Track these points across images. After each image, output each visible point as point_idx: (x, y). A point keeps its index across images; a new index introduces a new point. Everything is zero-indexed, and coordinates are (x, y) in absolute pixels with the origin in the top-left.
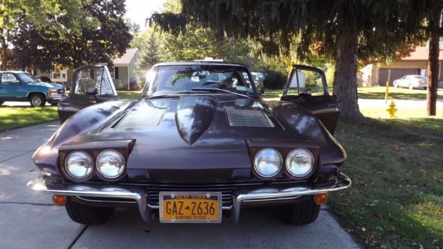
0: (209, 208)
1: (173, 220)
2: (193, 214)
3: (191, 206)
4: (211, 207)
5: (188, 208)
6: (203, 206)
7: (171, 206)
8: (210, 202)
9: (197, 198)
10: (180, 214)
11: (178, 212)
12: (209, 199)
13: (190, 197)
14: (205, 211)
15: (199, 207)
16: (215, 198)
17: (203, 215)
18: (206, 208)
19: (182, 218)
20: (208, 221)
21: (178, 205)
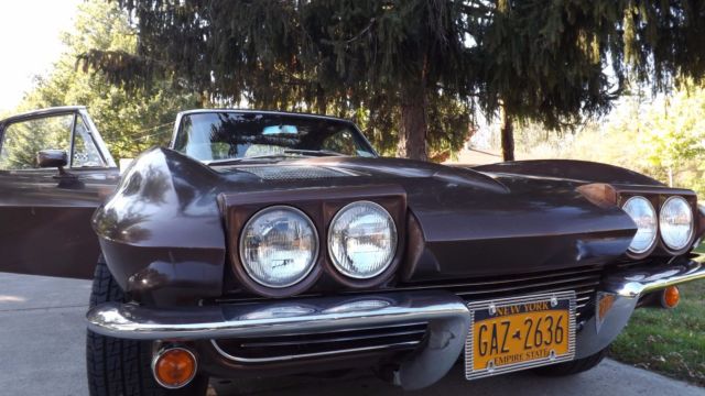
0: (553, 329)
1: (491, 371)
2: (526, 348)
3: (524, 330)
4: (558, 328)
5: (517, 335)
6: (544, 327)
7: (487, 337)
8: (556, 315)
9: (533, 308)
10: (503, 351)
11: (500, 349)
12: (557, 308)
13: (522, 309)
14: (546, 338)
15: (537, 331)
16: (563, 305)
17: (543, 347)
18: (549, 330)
19: (506, 359)
20: (553, 360)
21: (501, 330)
